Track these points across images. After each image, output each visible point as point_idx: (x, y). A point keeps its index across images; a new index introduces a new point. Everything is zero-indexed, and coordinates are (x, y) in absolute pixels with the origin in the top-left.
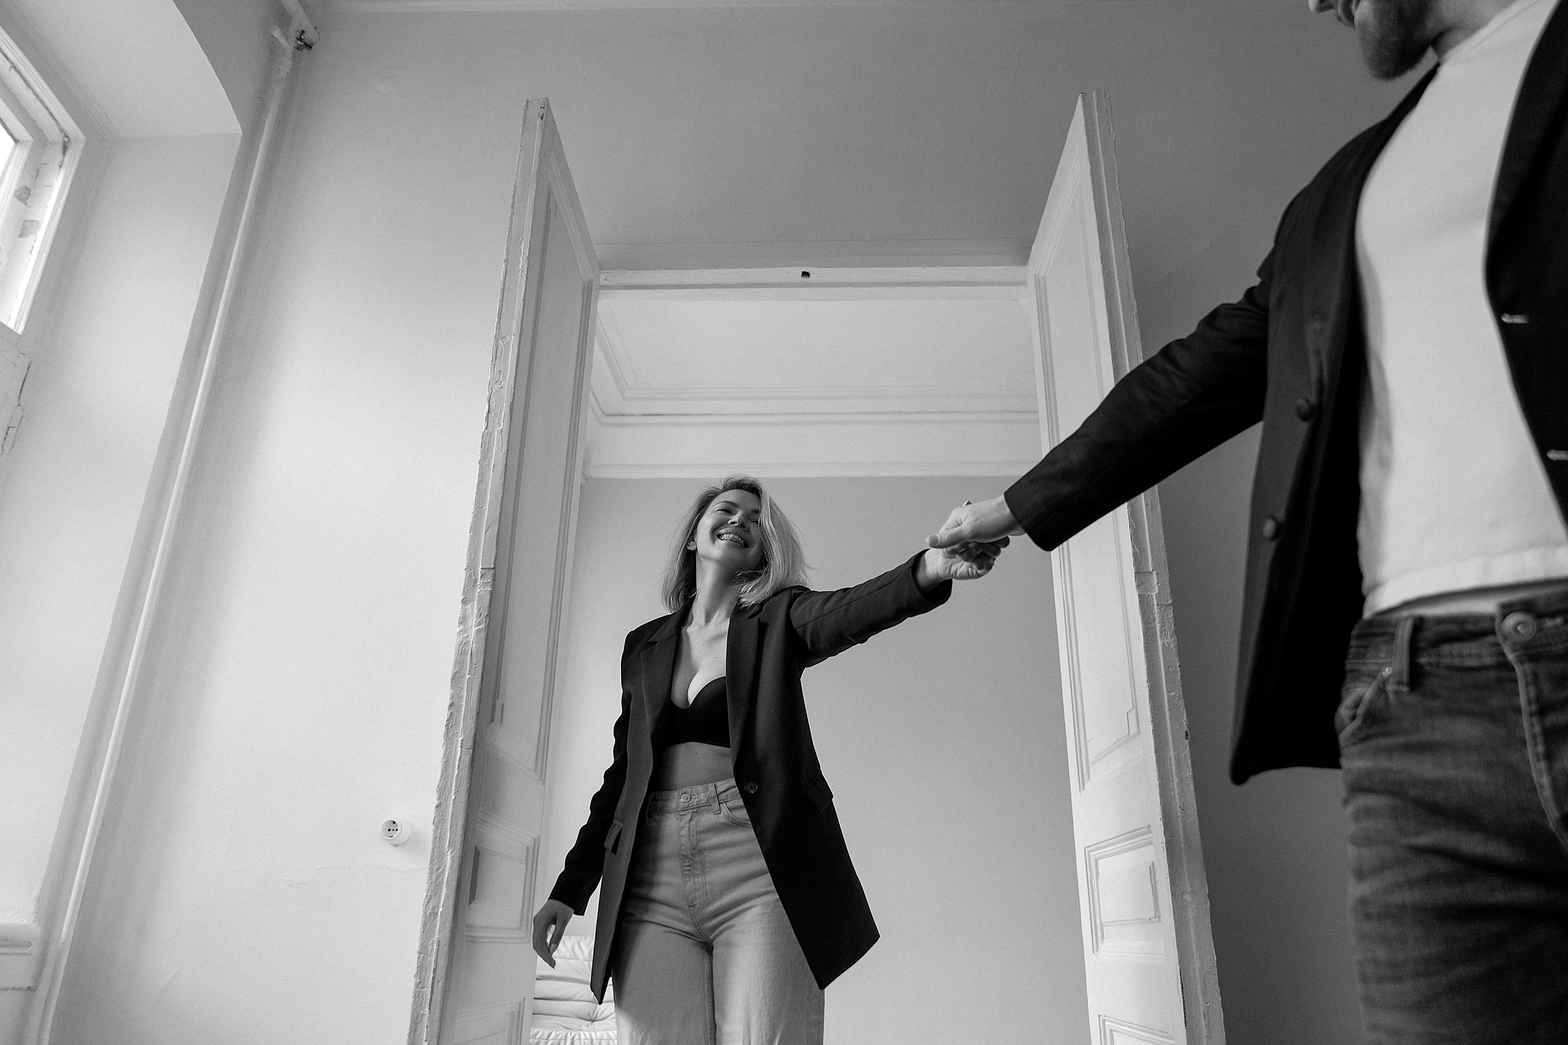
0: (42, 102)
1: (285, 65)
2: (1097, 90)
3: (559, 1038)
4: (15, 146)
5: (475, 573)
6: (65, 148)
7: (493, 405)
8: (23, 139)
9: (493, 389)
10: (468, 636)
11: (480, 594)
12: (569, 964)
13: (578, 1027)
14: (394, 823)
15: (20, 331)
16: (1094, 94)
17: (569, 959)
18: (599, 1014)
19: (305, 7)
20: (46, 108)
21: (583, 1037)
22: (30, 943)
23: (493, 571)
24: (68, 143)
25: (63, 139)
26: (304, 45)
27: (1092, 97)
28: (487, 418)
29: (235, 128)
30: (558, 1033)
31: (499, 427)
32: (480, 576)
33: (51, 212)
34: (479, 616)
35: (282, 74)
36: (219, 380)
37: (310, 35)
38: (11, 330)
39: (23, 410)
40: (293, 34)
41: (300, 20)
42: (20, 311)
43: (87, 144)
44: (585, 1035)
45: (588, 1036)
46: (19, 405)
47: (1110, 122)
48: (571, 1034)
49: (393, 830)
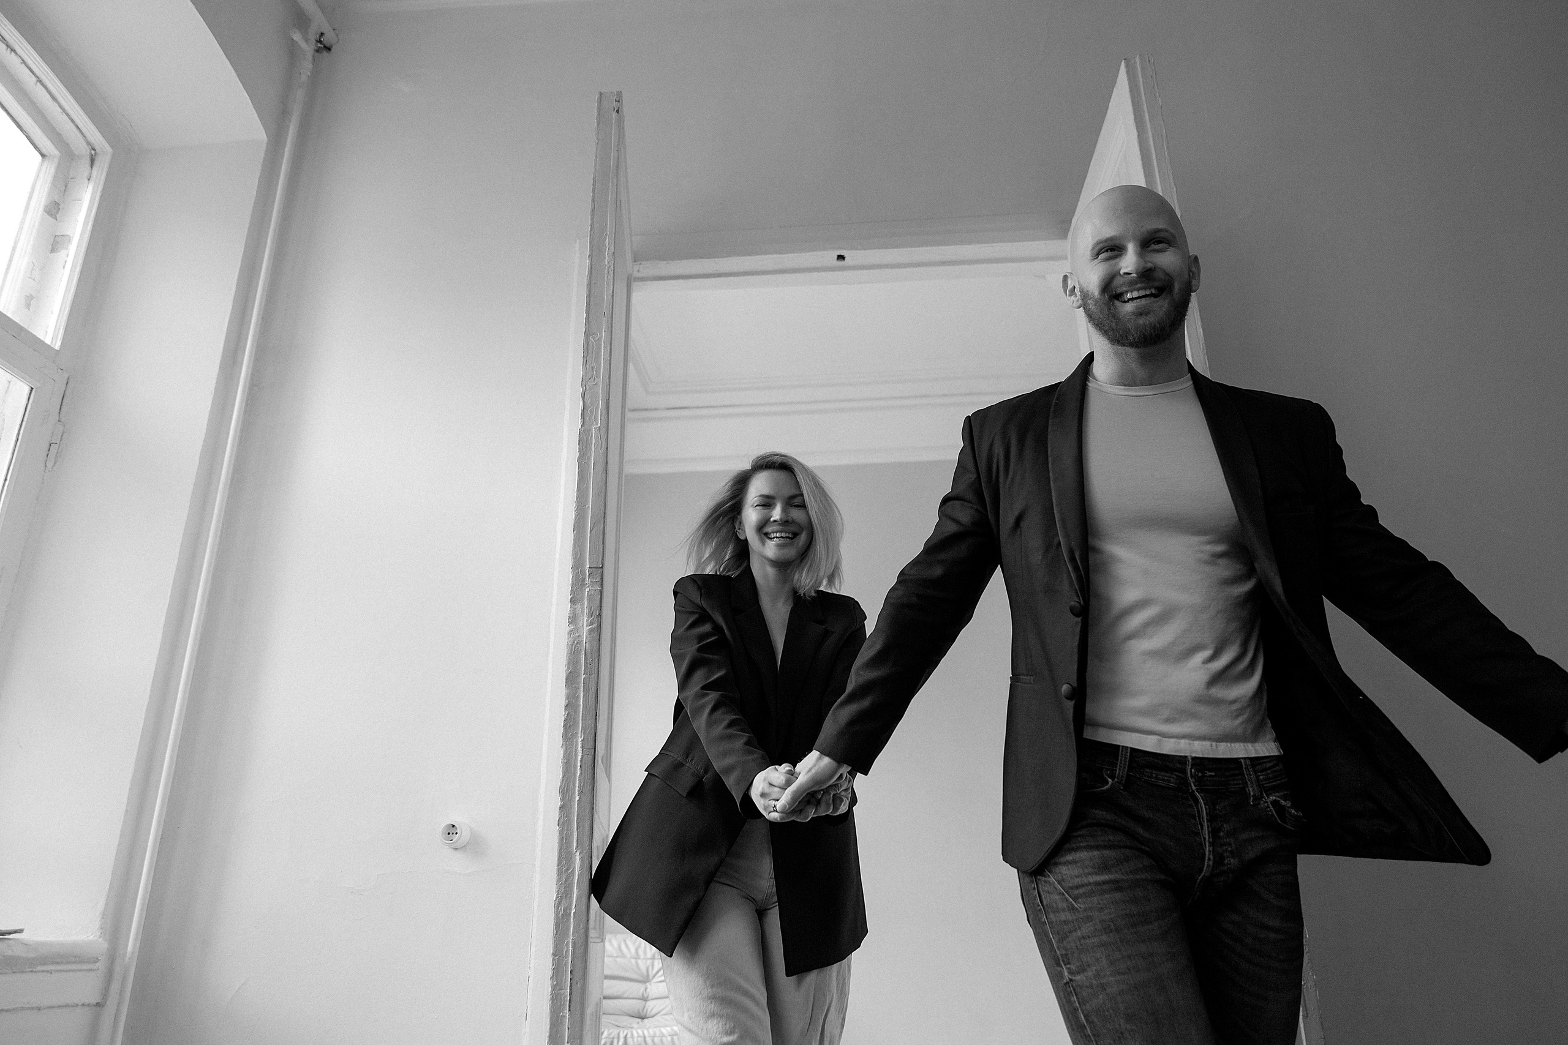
0: (68, 115)
1: (306, 67)
2: (1140, 55)
3: (612, 1036)
4: (43, 161)
5: (583, 572)
6: (92, 161)
7: (588, 402)
8: (50, 154)
9: (587, 386)
10: (579, 636)
11: (590, 594)
12: (616, 961)
13: (629, 1025)
14: (453, 826)
15: (57, 347)
16: (1137, 59)
17: (617, 957)
18: (649, 1010)
19: (322, 9)
20: (73, 121)
21: (635, 1034)
22: (97, 958)
23: (601, 570)
24: (95, 155)
25: (90, 153)
26: (324, 47)
27: (1135, 62)
28: (583, 415)
29: (260, 135)
30: (611, 1031)
31: (597, 424)
32: (587, 575)
33: (82, 225)
34: (590, 615)
35: (304, 78)
36: (255, 388)
37: (330, 37)
38: (49, 345)
39: (64, 426)
40: (313, 36)
41: (319, 22)
42: (56, 326)
43: (113, 157)
44: (638, 1033)
45: (641, 1033)
46: (59, 421)
47: (1156, 87)
48: (623, 1032)
49: (453, 834)
